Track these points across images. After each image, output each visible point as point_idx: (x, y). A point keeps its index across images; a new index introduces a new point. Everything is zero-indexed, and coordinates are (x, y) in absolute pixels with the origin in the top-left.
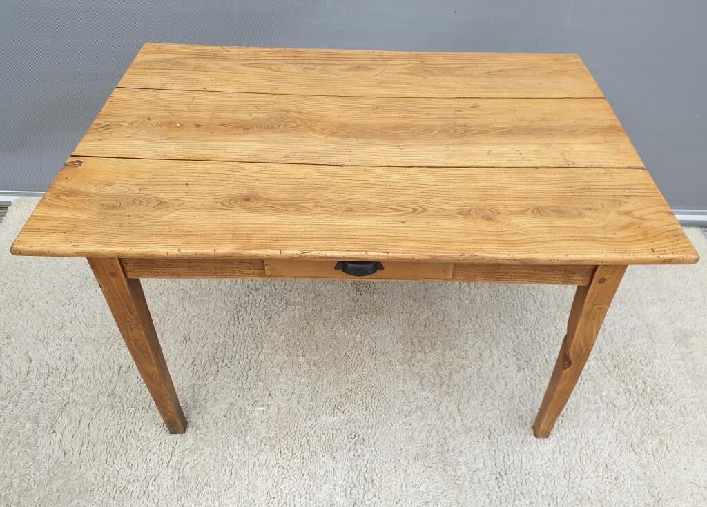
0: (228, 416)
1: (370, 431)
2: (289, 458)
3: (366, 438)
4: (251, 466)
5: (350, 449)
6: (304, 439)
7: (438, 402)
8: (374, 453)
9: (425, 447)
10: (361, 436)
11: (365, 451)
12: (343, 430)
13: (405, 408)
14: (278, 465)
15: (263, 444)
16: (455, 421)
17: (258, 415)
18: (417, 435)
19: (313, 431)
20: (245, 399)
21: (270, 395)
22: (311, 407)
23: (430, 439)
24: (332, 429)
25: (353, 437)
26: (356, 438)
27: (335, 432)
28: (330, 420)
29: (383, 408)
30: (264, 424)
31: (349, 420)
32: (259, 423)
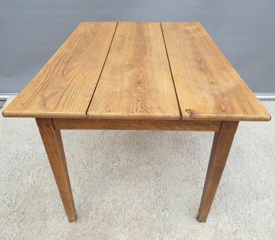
0: (102, 168)
1: (163, 171)
2: (130, 182)
3: (162, 174)
4: (114, 185)
5: (155, 178)
6: (135, 175)
7: (190, 161)
8: (166, 179)
9: (187, 177)
10: (159, 173)
11: (162, 178)
12: (151, 171)
13: (176, 163)
14: (125, 185)
15: (118, 177)
16: (198, 168)
17: (115, 167)
18: (183, 173)
19: (139, 172)
20: (109, 161)
21: (119, 160)
22: (137, 164)
23: (189, 174)
24: (147, 171)
25: (156, 174)
26: (157, 174)
27: (148, 172)
28: (145, 168)
29: (167, 163)
30: (118, 170)
31: (154, 168)
32: (116, 170)
